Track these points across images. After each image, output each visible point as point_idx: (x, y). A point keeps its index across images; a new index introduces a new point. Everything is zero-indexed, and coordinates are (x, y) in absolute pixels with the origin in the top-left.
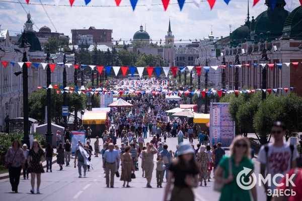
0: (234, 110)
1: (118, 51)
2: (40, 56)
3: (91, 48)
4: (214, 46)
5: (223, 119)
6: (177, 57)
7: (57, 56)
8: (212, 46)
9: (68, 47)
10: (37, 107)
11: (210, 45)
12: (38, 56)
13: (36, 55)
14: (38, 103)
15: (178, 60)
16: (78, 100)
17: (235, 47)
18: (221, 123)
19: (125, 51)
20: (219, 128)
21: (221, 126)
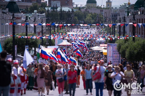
0: (119, 47)
1: (75, 11)
2: (19, 16)
3: (59, 9)
4: (127, 9)
5: (114, 53)
6: (113, 15)
7: (32, 15)
8: (125, 9)
9: (45, 9)
10: (10, 46)
11: (124, 9)
12: (18, 16)
13: (17, 15)
14: (11, 43)
15: (113, 17)
16: (34, 42)
17: (136, 10)
18: (113, 55)
19: (79, 11)
20: (112, 58)
21: (113, 57)
